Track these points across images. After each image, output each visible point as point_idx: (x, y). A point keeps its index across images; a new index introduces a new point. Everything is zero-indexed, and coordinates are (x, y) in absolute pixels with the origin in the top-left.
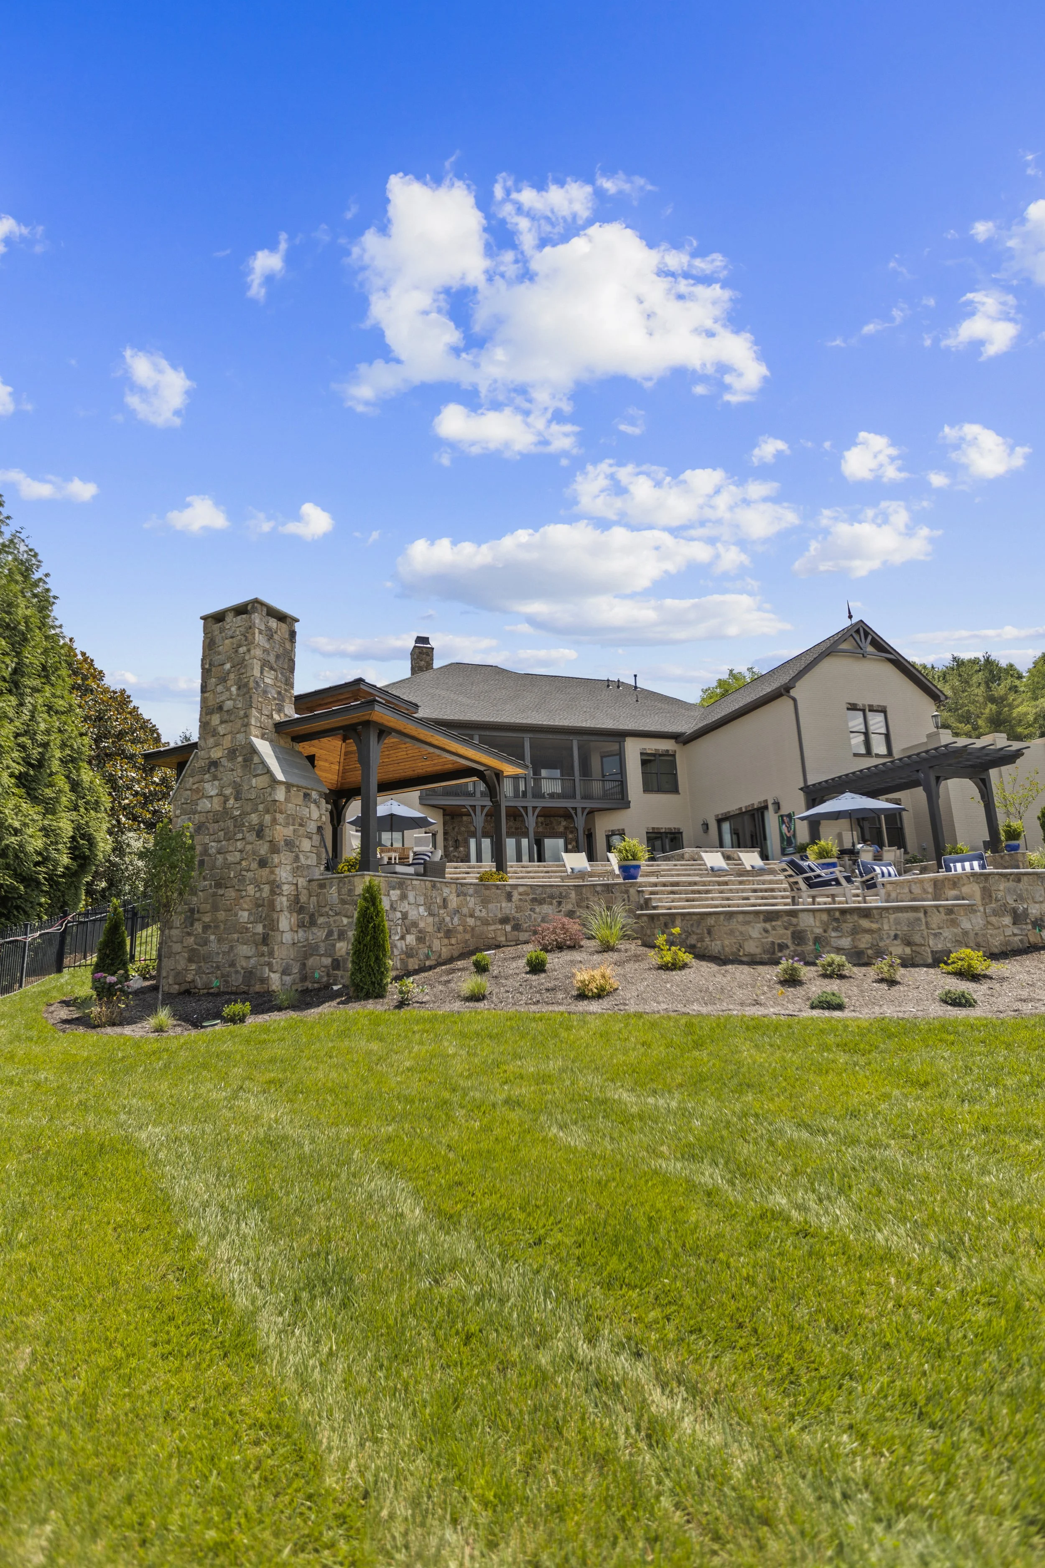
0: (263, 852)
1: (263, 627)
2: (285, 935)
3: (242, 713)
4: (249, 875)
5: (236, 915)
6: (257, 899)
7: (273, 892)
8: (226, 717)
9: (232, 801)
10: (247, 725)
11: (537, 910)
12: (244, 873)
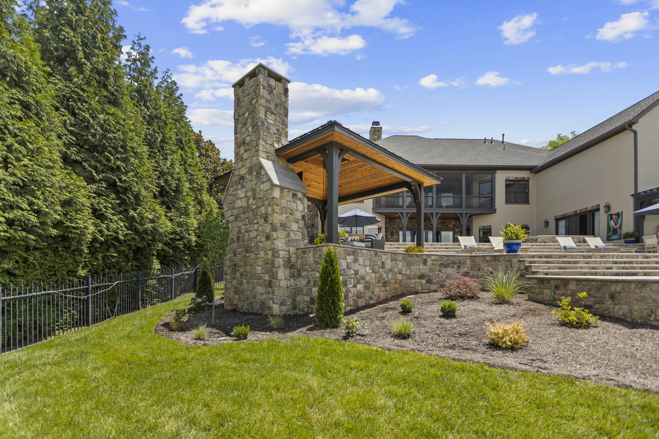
0: (267, 231)
1: (265, 85)
2: (281, 282)
3: (255, 143)
4: (261, 245)
5: (255, 269)
6: (265, 259)
7: (273, 256)
8: (247, 148)
9: (251, 200)
10: (257, 151)
11: (444, 271)
12: (258, 244)
